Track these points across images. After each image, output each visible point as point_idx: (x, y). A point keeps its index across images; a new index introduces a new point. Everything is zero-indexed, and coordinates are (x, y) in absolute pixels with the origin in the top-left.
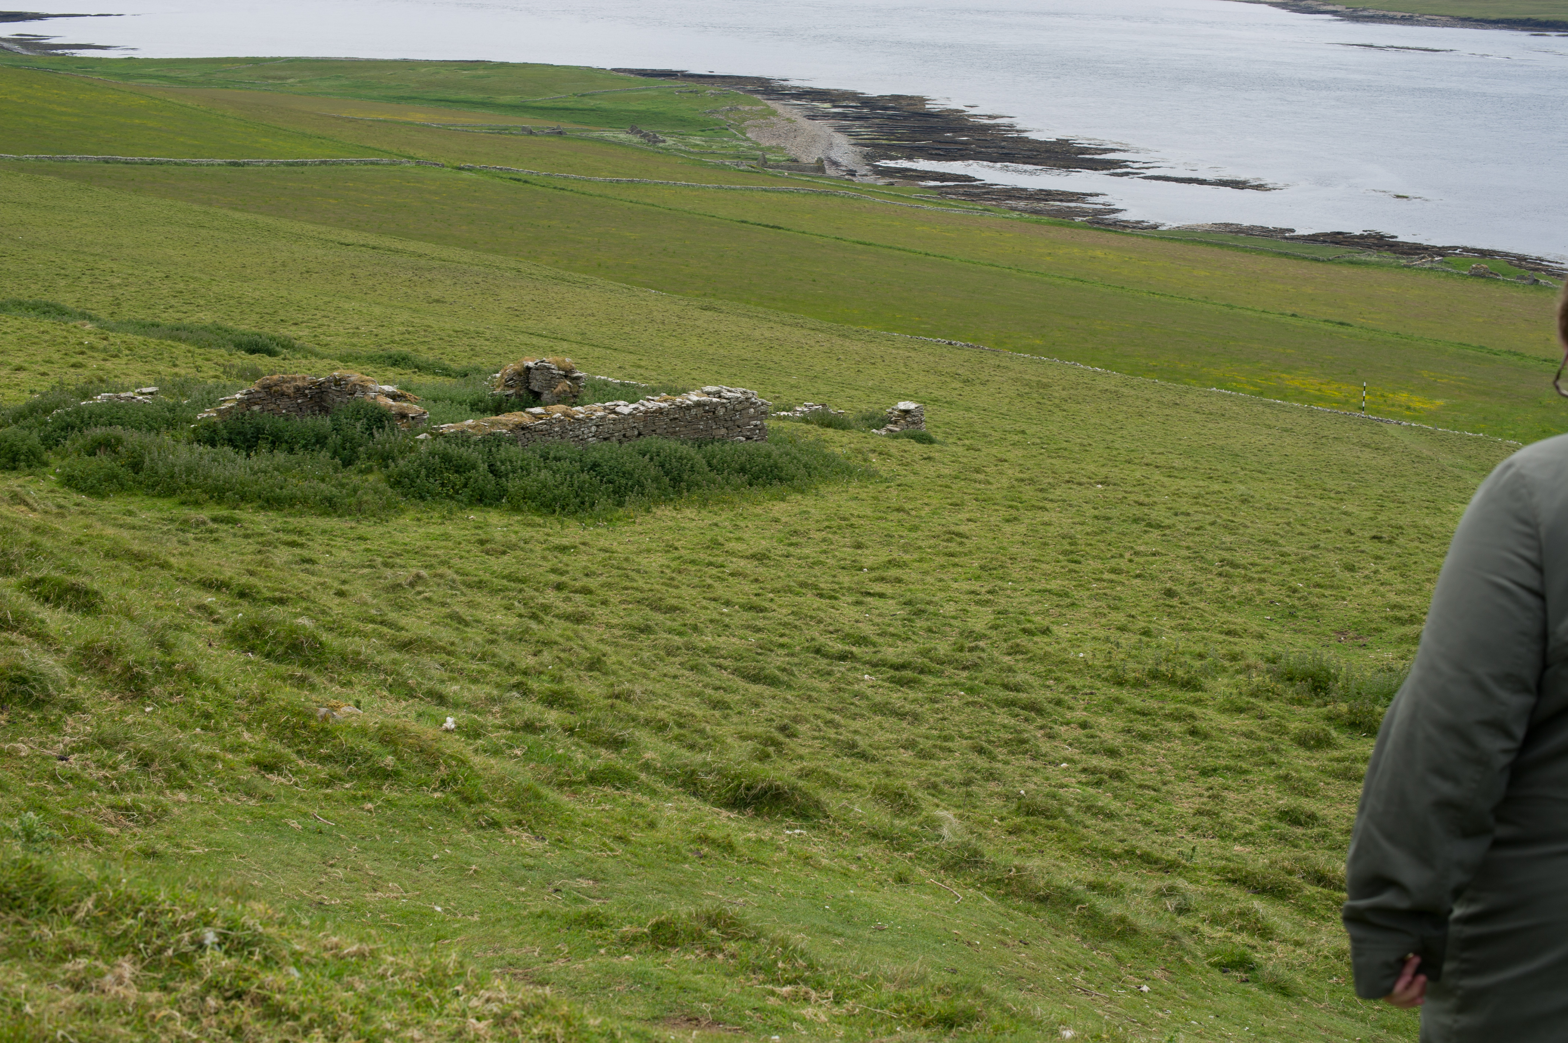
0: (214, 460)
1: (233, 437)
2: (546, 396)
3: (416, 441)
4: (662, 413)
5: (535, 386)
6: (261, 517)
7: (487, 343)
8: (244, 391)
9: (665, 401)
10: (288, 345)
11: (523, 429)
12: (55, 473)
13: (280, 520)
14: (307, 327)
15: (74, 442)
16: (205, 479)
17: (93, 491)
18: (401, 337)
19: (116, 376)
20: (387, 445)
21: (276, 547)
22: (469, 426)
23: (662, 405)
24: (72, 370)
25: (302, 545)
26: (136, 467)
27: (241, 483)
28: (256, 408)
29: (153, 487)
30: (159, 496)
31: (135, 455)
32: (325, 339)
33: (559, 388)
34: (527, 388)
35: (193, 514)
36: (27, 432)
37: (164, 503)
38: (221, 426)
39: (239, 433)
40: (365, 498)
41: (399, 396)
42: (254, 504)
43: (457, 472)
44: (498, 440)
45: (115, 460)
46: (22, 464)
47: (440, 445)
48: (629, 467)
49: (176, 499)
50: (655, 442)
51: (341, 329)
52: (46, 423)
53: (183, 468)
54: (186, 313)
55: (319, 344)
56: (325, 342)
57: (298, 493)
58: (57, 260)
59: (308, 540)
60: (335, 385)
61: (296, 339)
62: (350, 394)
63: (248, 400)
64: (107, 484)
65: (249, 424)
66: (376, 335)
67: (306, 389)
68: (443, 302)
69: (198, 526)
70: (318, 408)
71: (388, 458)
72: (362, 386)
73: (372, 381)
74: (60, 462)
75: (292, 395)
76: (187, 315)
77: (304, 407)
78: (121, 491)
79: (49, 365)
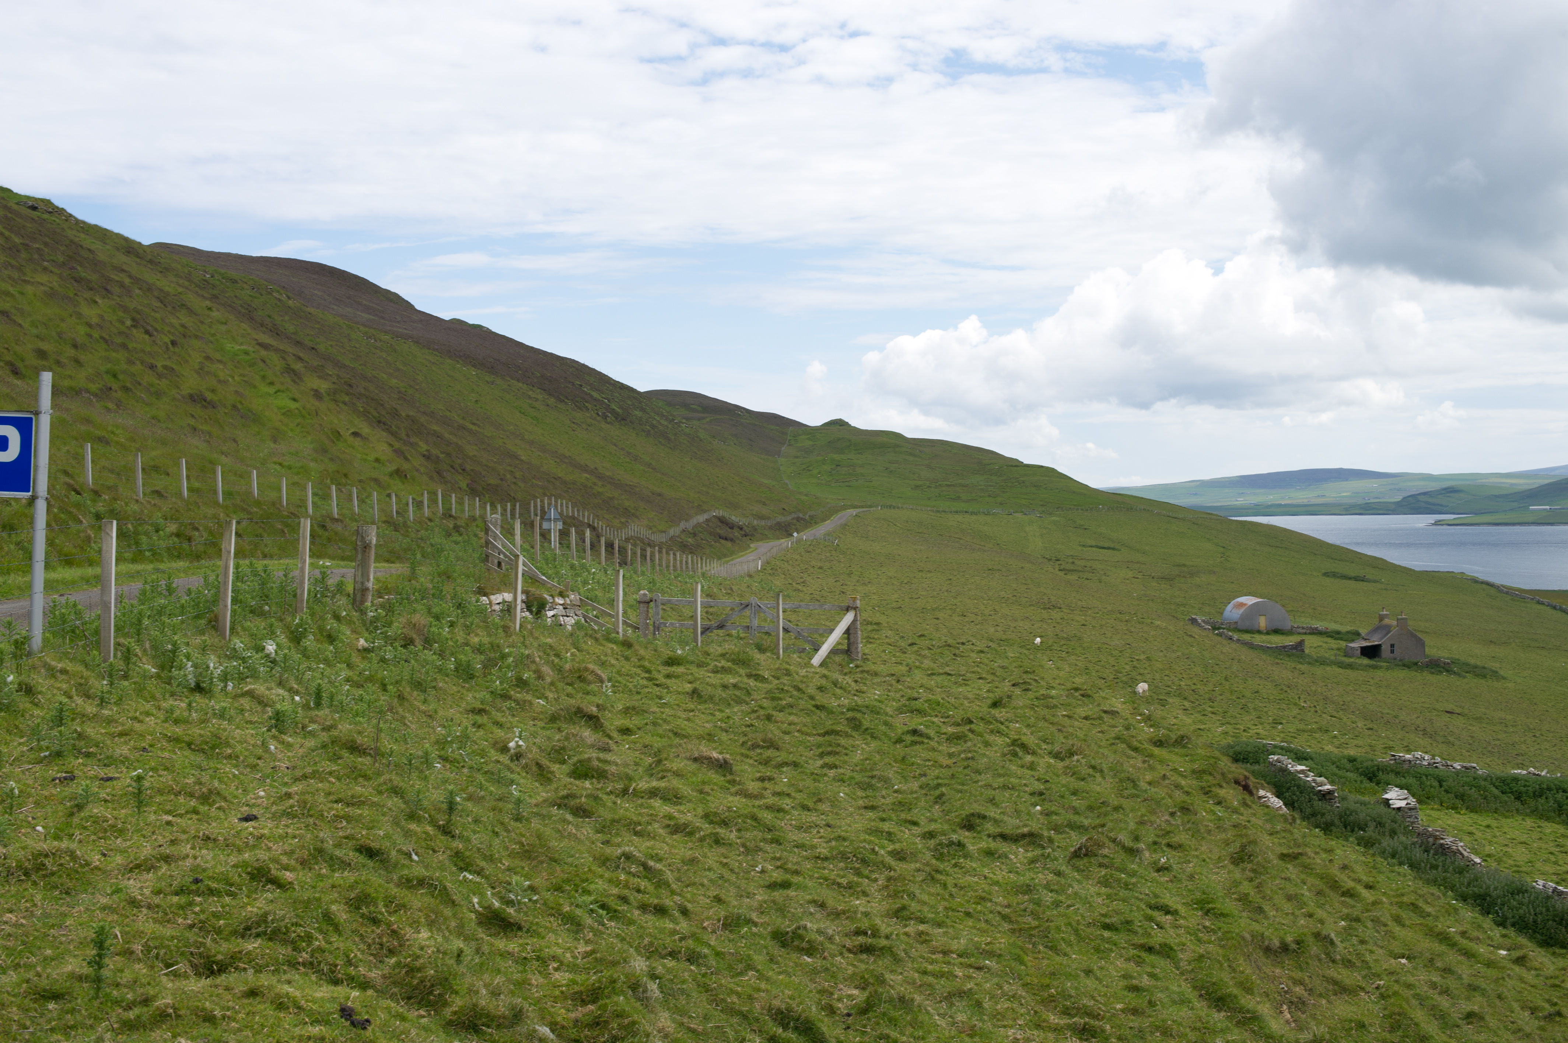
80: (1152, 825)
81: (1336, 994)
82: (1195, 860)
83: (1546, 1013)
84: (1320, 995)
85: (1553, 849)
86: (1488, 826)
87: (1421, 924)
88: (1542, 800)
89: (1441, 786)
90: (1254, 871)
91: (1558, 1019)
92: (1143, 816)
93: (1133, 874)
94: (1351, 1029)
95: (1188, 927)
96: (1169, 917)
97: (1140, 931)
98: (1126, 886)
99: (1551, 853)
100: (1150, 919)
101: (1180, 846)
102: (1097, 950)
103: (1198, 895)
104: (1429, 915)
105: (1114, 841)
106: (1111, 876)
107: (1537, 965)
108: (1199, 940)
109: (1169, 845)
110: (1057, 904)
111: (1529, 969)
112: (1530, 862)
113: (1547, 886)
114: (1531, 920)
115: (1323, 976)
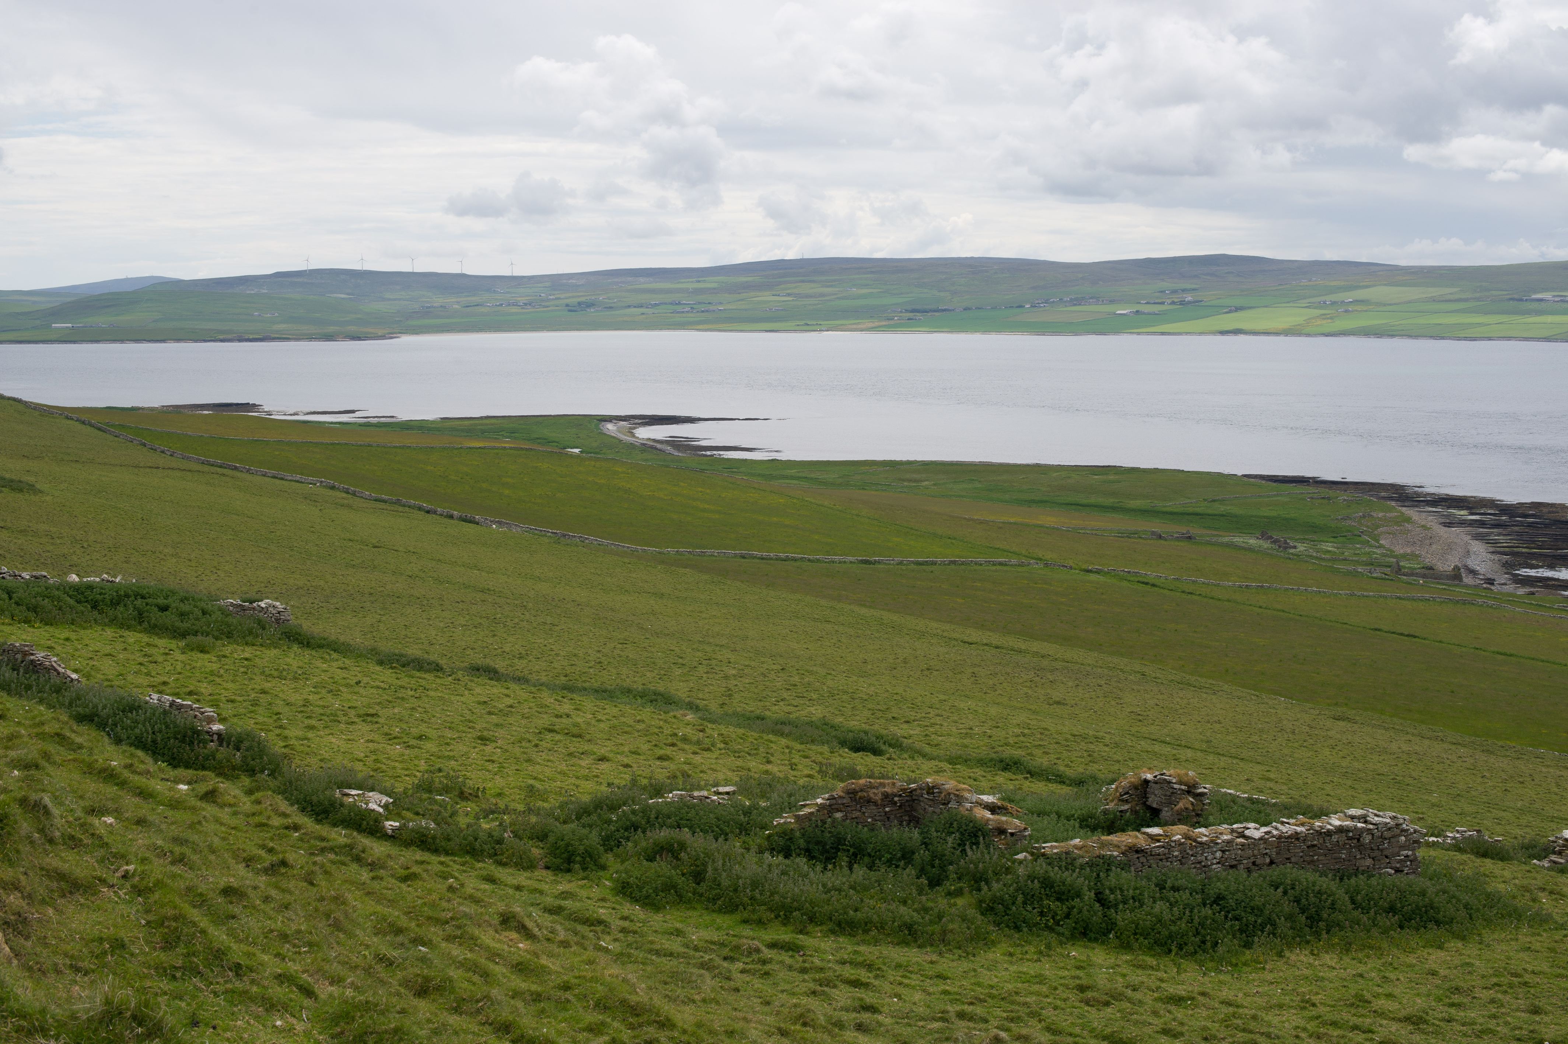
0: (784, 873)
1: (811, 846)
2: (1165, 814)
3: (1014, 861)
4: (1298, 839)
5: (1153, 801)
6: (827, 944)
7: (1106, 749)
8: (827, 796)
9: (1303, 824)
10: (896, 744)
11: (1137, 852)
12: (611, 879)
13: (850, 948)
14: (919, 725)
15: (636, 844)
16: (772, 894)
17: (650, 903)
18: (1016, 740)
19: (702, 772)
20: (981, 865)
21: (835, 987)
22: (1075, 847)
23: (1299, 829)
24: (658, 763)
25: (866, 985)
26: (698, 876)
27: (811, 903)
28: (838, 815)
29: (714, 900)
30: (720, 911)
31: (698, 863)
32: (936, 739)
33: (1181, 805)
34: (1144, 803)
35: (750, 937)
36: (585, 831)
37: (724, 920)
38: (798, 834)
39: (818, 843)
40: (951, 926)
41: (999, 808)
42: (824, 928)
43: (1058, 899)
44: (1108, 863)
45: (675, 868)
46: (577, 866)
47: (1041, 867)
48: (1258, 901)
49: (738, 917)
50: (1290, 873)
51: (954, 729)
52: (609, 822)
53: (748, 881)
54: (796, 706)
55: (929, 744)
56: (935, 742)
57: (875, 916)
58: (676, 649)
59: (876, 977)
60: (928, 793)
61: (905, 738)
62: (944, 804)
63: (830, 805)
64: (663, 895)
65: (830, 832)
66: (990, 737)
67: (895, 796)
68: (1064, 704)
69: (750, 954)
70: (907, 818)
71: (981, 879)
72: (957, 796)
73: (968, 790)
74: (618, 866)
75: (879, 802)
76: (797, 709)
77: (892, 817)
78: (679, 903)
79: (635, 756)
81: (64, 896)
83: (267, 864)
84: (43, 902)
85: (141, 660)
86: (67, 639)
87: (74, 760)
88: (121, 608)
89: (10, 598)
91: (283, 870)
94: (105, 953)
99: (141, 664)
104: (80, 747)
107: (232, 801)
111: (222, 806)
112: (121, 675)
113: (163, 699)
114: (149, 739)
115: (42, 869)
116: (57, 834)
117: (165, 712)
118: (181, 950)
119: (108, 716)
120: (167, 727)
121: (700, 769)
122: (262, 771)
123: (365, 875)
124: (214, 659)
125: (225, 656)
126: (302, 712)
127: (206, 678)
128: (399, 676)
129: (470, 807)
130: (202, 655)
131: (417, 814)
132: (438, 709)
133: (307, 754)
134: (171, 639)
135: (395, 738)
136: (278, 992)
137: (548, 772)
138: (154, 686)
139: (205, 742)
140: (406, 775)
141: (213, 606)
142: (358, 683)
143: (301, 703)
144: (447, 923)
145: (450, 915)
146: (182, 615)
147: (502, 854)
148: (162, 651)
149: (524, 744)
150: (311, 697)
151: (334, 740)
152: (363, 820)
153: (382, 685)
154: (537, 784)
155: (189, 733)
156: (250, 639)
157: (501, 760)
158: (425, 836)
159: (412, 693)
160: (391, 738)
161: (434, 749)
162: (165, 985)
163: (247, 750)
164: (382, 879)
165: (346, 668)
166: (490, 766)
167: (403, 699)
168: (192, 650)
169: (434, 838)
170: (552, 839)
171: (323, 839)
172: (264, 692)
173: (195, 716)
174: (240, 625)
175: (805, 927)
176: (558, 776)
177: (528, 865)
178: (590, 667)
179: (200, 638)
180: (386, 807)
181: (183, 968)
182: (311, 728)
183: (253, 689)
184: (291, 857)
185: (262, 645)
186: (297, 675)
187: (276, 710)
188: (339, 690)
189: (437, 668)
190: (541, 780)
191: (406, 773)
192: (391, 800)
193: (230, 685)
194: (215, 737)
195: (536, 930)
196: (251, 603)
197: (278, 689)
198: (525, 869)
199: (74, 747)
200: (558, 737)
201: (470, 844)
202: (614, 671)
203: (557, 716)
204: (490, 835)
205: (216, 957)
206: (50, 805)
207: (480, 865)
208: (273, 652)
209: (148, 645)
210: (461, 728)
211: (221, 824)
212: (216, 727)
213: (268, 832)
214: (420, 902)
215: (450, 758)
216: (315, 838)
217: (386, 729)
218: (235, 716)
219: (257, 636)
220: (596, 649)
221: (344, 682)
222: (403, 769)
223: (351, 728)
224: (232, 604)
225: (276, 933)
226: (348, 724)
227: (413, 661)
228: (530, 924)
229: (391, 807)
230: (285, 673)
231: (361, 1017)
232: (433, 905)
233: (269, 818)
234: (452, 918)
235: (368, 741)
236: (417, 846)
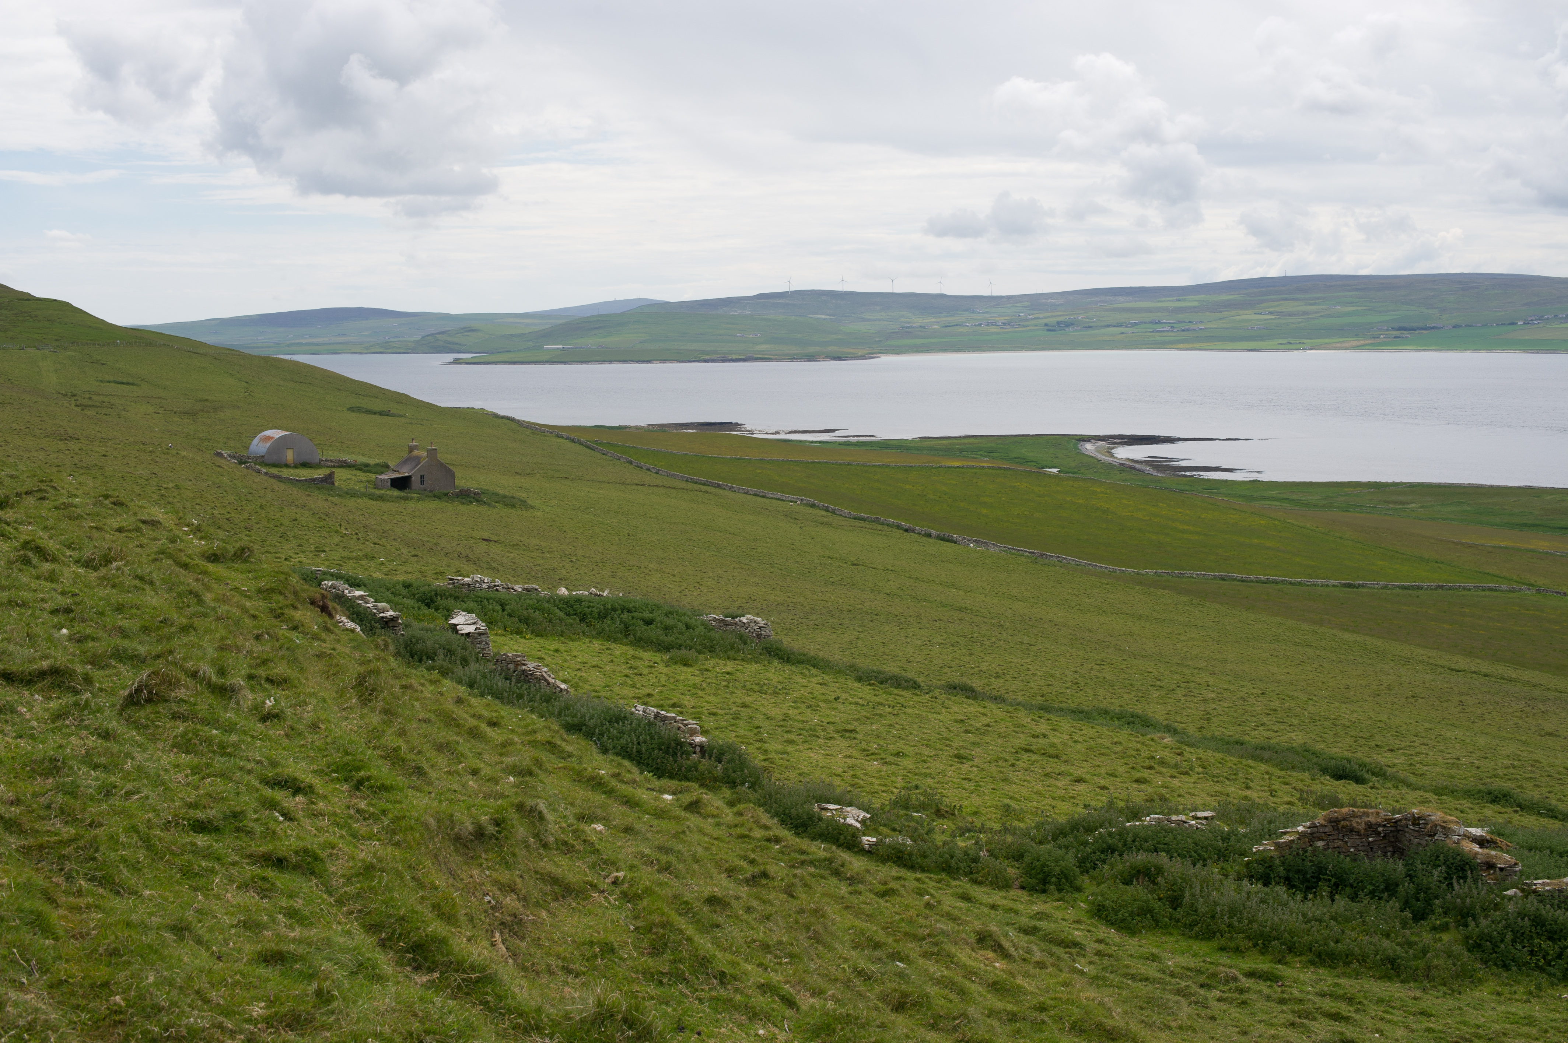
0: (1263, 901)
1: (1291, 875)
3: (1503, 897)
6: (1307, 975)
8: (1308, 824)
10: (1380, 773)
12: (1086, 901)
13: (1330, 981)
14: (1403, 754)
15: (1112, 867)
16: (1250, 923)
17: (1125, 926)
18: (1505, 771)
19: (1179, 796)
20: (1468, 900)
21: (1314, 1019)
24: (1135, 785)
25: (1346, 1019)
26: (1175, 902)
27: (1291, 932)
28: (1320, 844)
29: (1191, 926)
30: (1196, 937)
31: (1175, 888)
32: (1421, 769)
35: (1227, 964)
36: (1062, 852)
37: (1201, 947)
38: (1277, 862)
39: (1298, 872)
40: (1436, 962)
41: (1488, 841)
42: (1304, 958)
43: (1550, 938)
45: (1152, 892)
46: (1052, 887)
47: (1532, 904)
49: (1215, 944)
51: (1440, 759)
52: (1085, 844)
53: (1226, 909)
54: (1276, 732)
55: (1414, 774)
56: (1420, 772)
57: (1356, 949)
58: (1154, 671)
59: (1357, 1011)
60: (1413, 824)
61: (1389, 766)
62: (1430, 836)
63: (1311, 834)
64: (1139, 919)
65: (1311, 861)
66: (1478, 768)
67: (1379, 826)
68: (1556, 736)
69: (1227, 982)
70: (1391, 849)
71: (1468, 915)
72: (1444, 828)
73: (1456, 822)
74: (1094, 889)
75: (1363, 831)
76: (1277, 734)
77: (1376, 847)
78: (1154, 928)
79: (1112, 778)
80: (239, 651)
81: (556, 899)
82: (314, 701)
83: (748, 875)
84: (537, 904)
85: (627, 672)
86: (557, 651)
87: (565, 768)
88: (608, 621)
89: (503, 610)
90: (386, 712)
91: (764, 881)
92: (223, 639)
93: (230, 728)
94: (595, 956)
95: (335, 814)
96: (300, 798)
97: (258, 829)
98: (222, 749)
99: (626, 676)
100: (272, 805)
101: (286, 681)
102: (187, 872)
103: (337, 757)
104: (570, 755)
105: (194, 675)
106: (196, 734)
107: (715, 812)
108: (354, 836)
109: (269, 680)
110: (108, 791)
111: (705, 817)
112: (608, 686)
113: (648, 711)
114: (634, 750)
115: (536, 872)
116: (551, 839)
117: (650, 724)
118: (668, 956)
119: (596, 726)
120: (652, 738)
121: (1178, 792)
122: (743, 784)
123: (844, 889)
124: (697, 672)
125: (707, 670)
126: (781, 726)
127: (689, 691)
128: (877, 693)
129: (946, 825)
130: (685, 668)
131: (894, 830)
132: (915, 726)
133: (786, 767)
134: (656, 652)
135: (872, 754)
136: (761, 1001)
137: (1024, 791)
138: (638, 698)
139: (688, 754)
140: (883, 791)
141: (696, 620)
142: (837, 699)
143: (781, 717)
144: (924, 939)
145: (927, 931)
146: (666, 628)
147: (978, 873)
148: (647, 663)
149: (1000, 763)
150: (790, 712)
151: (812, 755)
152: (841, 834)
153: (860, 701)
154: (1013, 804)
155: (673, 744)
156: (731, 653)
157: (977, 779)
158: (901, 852)
159: (890, 710)
160: (869, 754)
161: (911, 766)
162: (652, 989)
163: (728, 762)
164: (860, 893)
165: (825, 684)
166: (967, 785)
167: (881, 715)
168: (676, 663)
169: (910, 854)
170: (1027, 859)
171: (803, 852)
172: (744, 706)
173: (679, 728)
174: (723, 639)
175: (1284, 957)
176: (1035, 796)
177: (1005, 885)
178: (1067, 688)
179: (683, 651)
180: (863, 822)
181: (670, 974)
182: (791, 742)
183: (734, 703)
184: (772, 869)
185: (743, 660)
186: (777, 690)
187: (757, 723)
188: (818, 706)
189: (916, 686)
190: (1017, 800)
191: (884, 789)
192: (869, 816)
193: (712, 698)
194: (698, 749)
195: (1012, 950)
196: (733, 618)
197: (759, 704)
198: (1000, 888)
199: (565, 755)
200: (1034, 757)
201: (946, 862)
202: (1091, 692)
203: (1034, 736)
204: (966, 854)
205: (702, 965)
206: (545, 811)
207: (956, 883)
208: (755, 667)
209: (634, 657)
210: (938, 746)
211: (705, 834)
212: (698, 739)
213: (749, 843)
214: (897, 917)
215: (927, 775)
216: (796, 851)
217: (864, 745)
218: (717, 729)
219: (739, 651)
220: (1073, 669)
221: (822, 697)
222: (880, 785)
223: (830, 743)
224: (715, 619)
225: (758, 943)
226: (827, 739)
227: (891, 678)
228: (1006, 944)
229: (868, 822)
230: (765, 688)
231: (842, 1029)
232: (911, 921)
233: (750, 829)
234: (929, 935)
235: (846, 757)
236: (894, 862)
